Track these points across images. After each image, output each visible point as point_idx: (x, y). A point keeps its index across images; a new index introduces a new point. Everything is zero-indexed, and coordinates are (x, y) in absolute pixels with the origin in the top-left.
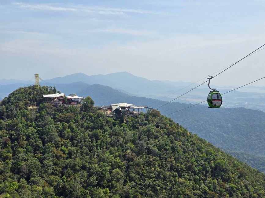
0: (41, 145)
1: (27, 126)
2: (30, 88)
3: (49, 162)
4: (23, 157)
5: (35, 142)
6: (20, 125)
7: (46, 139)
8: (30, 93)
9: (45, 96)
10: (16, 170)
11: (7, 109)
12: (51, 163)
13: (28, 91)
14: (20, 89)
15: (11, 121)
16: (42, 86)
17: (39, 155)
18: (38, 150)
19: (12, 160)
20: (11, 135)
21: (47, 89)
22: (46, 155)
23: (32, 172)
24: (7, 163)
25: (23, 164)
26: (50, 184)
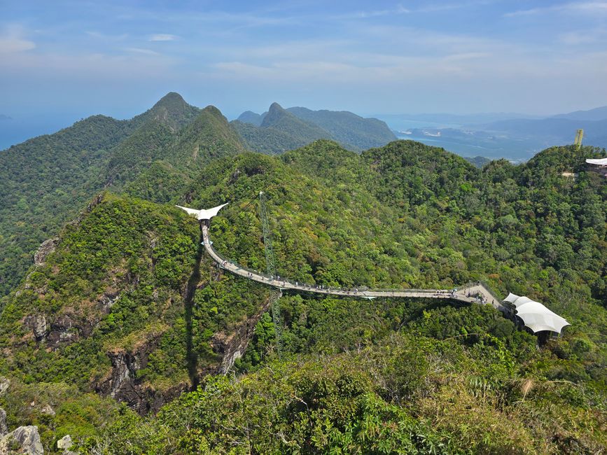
0: (577, 228)
1: (559, 200)
2: (566, 147)
3: (587, 252)
4: (551, 239)
5: (569, 222)
6: (550, 197)
7: (586, 222)
8: (566, 156)
9: (588, 161)
10: (540, 252)
11: (533, 173)
12: (590, 255)
13: (564, 152)
14: (552, 149)
15: (537, 190)
16: (584, 147)
17: (573, 241)
18: (571, 234)
19: (535, 239)
20: (537, 208)
21: (592, 151)
22: (583, 243)
23: (561, 260)
24: (530, 242)
25: (551, 248)
26: (586, 280)
